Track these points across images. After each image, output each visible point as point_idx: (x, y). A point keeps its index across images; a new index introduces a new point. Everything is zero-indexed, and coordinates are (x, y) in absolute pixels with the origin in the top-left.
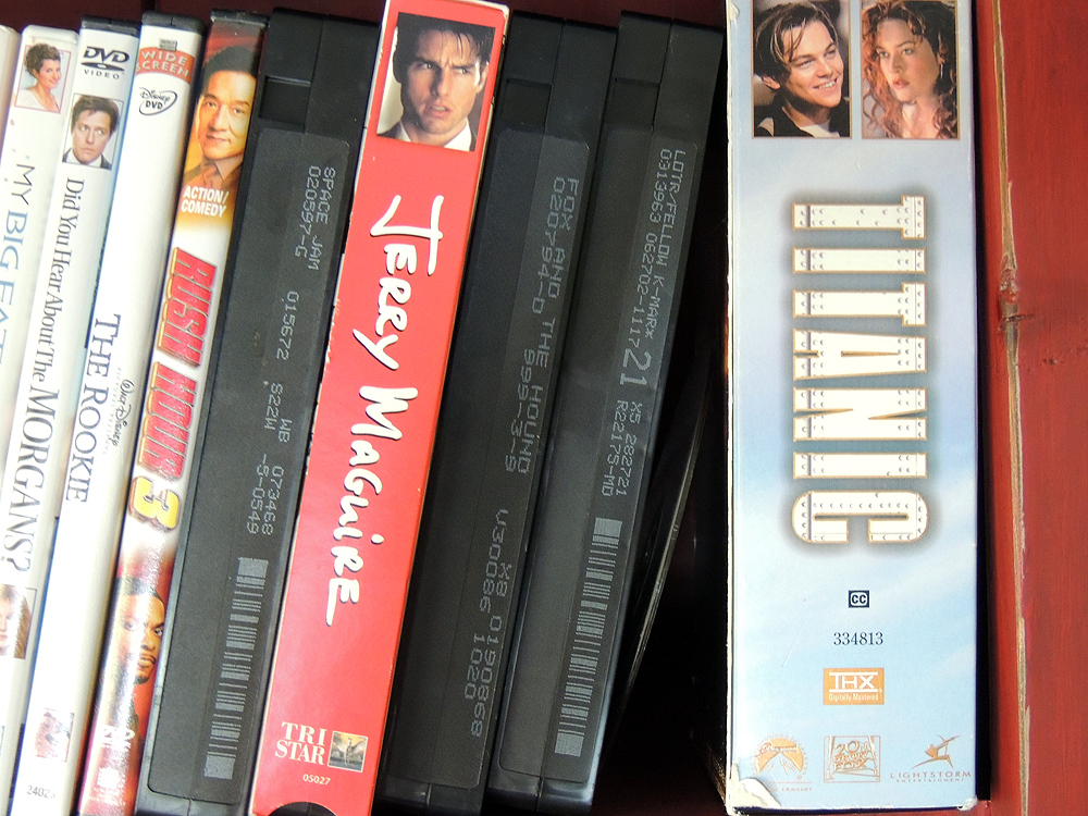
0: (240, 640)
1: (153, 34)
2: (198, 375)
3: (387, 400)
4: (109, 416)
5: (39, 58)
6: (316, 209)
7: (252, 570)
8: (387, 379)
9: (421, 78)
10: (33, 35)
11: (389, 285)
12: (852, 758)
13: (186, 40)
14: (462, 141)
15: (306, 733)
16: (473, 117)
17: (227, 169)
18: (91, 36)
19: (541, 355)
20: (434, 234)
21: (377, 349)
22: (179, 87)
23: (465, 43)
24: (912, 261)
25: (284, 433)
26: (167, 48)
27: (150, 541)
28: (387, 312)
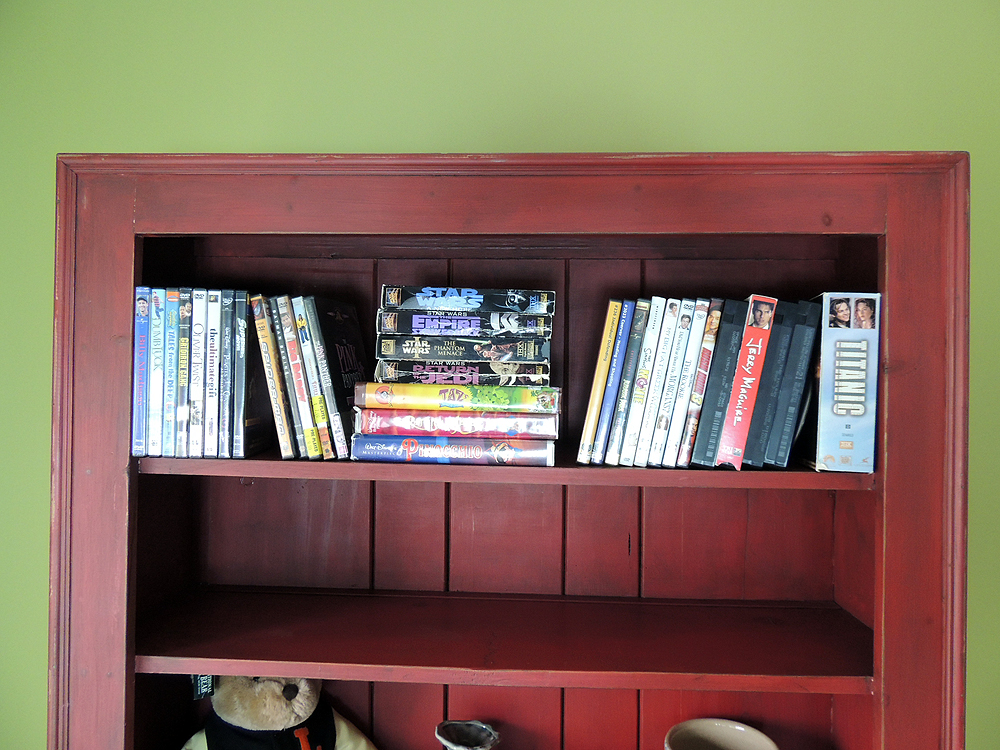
0: (715, 428)
1: (699, 302)
2: (707, 374)
3: (748, 380)
4: (687, 381)
5: (672, 305)
6: (735, 340)
7: (718, 414)
8: (749, 376)
9: (758, 314)
10: (670, 301)
11: (750, 357)
12: (845, 460)
13: (707, 304)
14: (766, 327)
15: (729, 448)
16: (769, 322)
17: (715, 331)
18: (685, 302)
19: (780, 372)
20: (760, 346)
21: (747, 370)
22: (706, 314)
23: (768, 306)
24: (864, 355)
25: (726, 386)
26: (703, 305)
27: (695, 407)
28: (749, 362)
